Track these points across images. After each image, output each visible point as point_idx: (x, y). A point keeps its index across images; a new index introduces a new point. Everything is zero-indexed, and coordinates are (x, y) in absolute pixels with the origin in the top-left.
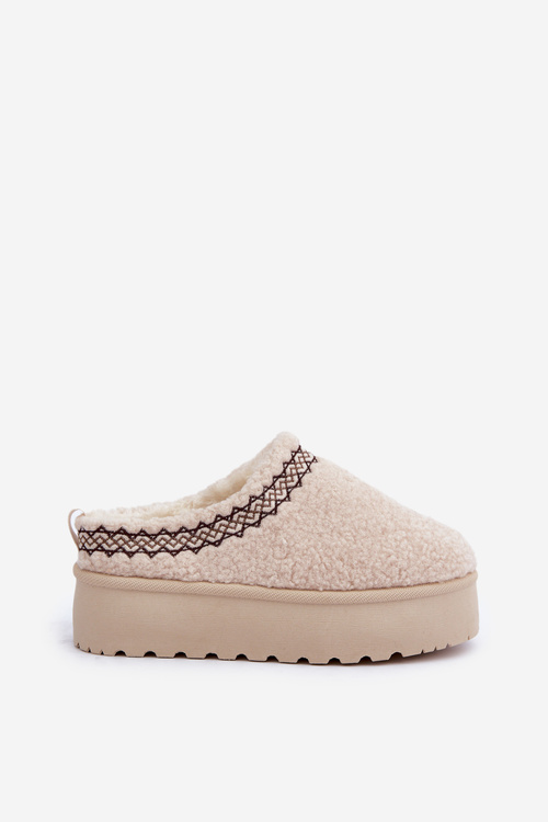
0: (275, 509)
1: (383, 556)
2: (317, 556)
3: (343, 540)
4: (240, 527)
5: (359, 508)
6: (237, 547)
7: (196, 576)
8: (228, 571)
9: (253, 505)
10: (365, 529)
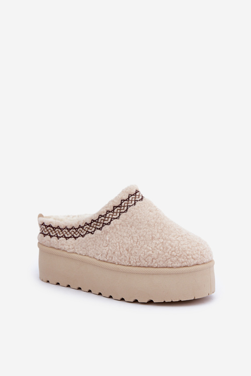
0: (110, 222)
1: (146, 251)
2: (118, 247)
3: (132, 241)
4: (93, 229)
5: (147, 226)
6: (90, 239)
7: (72, 251)
8: (84, 250)
9: (100, 219)
10: (144, 237)
